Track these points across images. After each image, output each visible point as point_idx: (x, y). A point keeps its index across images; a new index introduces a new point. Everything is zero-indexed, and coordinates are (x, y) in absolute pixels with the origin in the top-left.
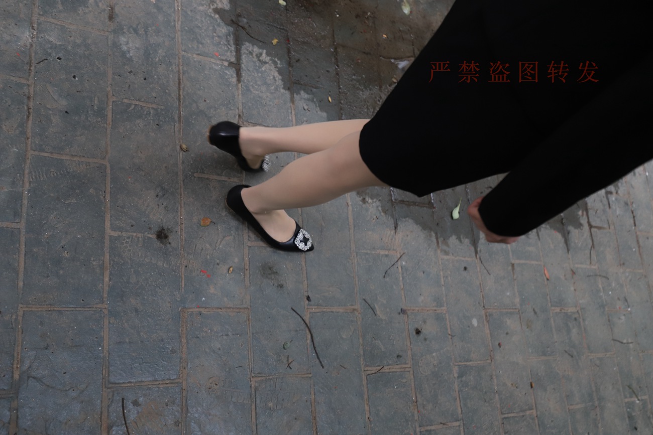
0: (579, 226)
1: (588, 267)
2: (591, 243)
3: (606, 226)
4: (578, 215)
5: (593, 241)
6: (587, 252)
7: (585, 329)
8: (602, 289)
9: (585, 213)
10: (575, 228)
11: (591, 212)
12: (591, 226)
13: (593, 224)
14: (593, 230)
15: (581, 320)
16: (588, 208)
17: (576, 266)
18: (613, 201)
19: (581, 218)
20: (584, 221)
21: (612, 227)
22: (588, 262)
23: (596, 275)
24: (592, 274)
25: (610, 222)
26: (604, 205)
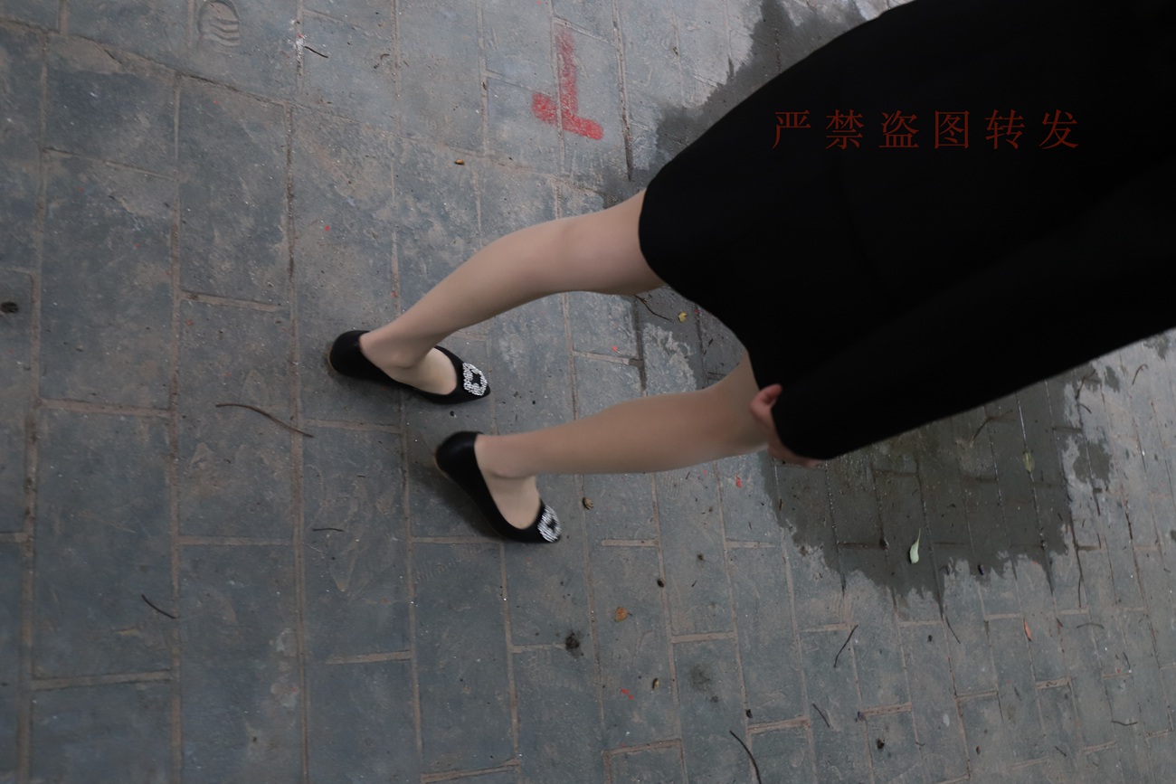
0: (1062, 549)
1: (1077, 612)
2: (1079, 575)
3: (1096, 544)
4: (1061, 532)
5: (1081, 569)
6: (1075, 588)
7: (1078, 710)
8: (1095, 646)
9: (1069, 527)
10: (1059, 554)
11: (1077, 525)
12: (1077, 548)
13: (1081, 543)
14: (1080, 552)
15: (1073, 696)
16: (1073, 518)
17: (1063, 612)
18: (1102, 504)
19: (1065, 536)
20: (1068, 541)
21: (1104, 544)
22: (1077, 606)
23: (1087, 624)
24: (1082, 623)
25: (1101, 537)
26: (1092, 512)
